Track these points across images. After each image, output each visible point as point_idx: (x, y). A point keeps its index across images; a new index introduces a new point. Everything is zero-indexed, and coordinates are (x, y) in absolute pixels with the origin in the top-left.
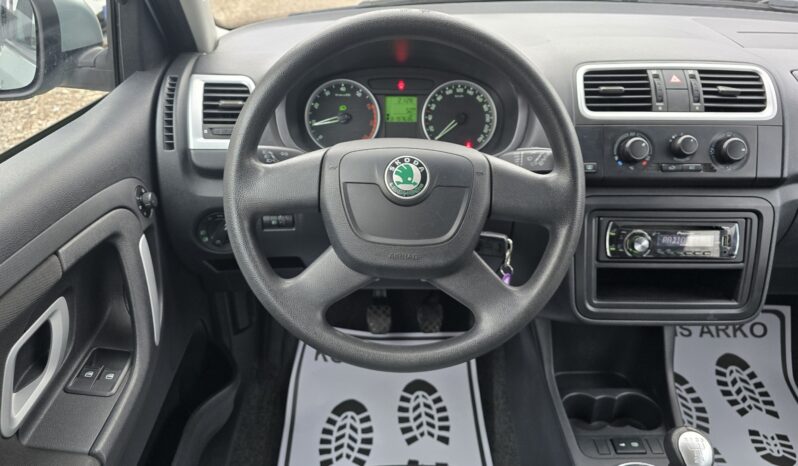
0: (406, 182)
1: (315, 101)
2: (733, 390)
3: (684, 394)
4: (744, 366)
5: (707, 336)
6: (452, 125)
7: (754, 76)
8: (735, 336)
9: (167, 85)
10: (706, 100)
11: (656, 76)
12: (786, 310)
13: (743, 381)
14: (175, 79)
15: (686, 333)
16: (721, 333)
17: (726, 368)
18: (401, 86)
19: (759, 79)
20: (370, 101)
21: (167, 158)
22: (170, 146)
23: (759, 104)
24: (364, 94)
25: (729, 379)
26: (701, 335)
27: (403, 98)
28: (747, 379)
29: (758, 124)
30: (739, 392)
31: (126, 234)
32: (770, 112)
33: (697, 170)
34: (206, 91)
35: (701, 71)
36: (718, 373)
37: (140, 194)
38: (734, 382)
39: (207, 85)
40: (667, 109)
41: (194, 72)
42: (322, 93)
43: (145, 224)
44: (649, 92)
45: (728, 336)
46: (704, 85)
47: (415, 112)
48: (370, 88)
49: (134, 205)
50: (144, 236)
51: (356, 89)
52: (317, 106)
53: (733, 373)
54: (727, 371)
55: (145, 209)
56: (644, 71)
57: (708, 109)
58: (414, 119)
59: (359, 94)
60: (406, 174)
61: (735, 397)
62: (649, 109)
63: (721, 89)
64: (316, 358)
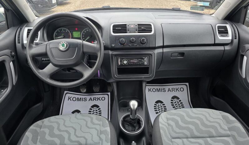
0: (63, 47)
1: (56, 33)
2: (175, 104)
3: (162, 106)
4: (178, 98)
5: (169, 92)
6: (88, 38)
7: (150, 25)
8: (176, 91)
9: (19, 30)
10: (139, 30)
11: (128, 26)
12: (187, 84)
13: (177, 102)
14: (21, 28)
15: (164, 91)
16: (173, 91)
17: (174, 99)
18: (76, 29)
19: (151, 26)
20: (69, 33)
21: (18, 45)
22: (19, 43)
23: (150, 31)
24: (68, 31)
25: (174, 102)
26: (168, 91)
27: (77, 32)
28: (179, 102)
29: (149, 35)
30: (176, 105)
31: (7, 61)
32: (152, 33)
33: (136, 46)
34: (28, 31)
35: (138, 24)
36: (171, 100)
37: (12, 53)
38: (175, 102)
39: (28, 29)
40: (130, 33)
41: (26, 27)
42: (58, 31)
43: (12, 59)
44: (126, 29)
45: (175, 91)
46: (138, 27)
47: (80, 35)
48: (69, 29)
49: (9, 55)
50: (12, 62)
51: (66, 30)
52: (57, 34)
53: (175, 100)
54: (174, 100)
55: (13, 56)
56: (126, 25)
57: (139, 32)
58: (80, 37)
59: (67, 31)
60: (63, 45)
61: (175, 106)
62: (126, 33)
63: (142, 28)
64: (68, 100)
